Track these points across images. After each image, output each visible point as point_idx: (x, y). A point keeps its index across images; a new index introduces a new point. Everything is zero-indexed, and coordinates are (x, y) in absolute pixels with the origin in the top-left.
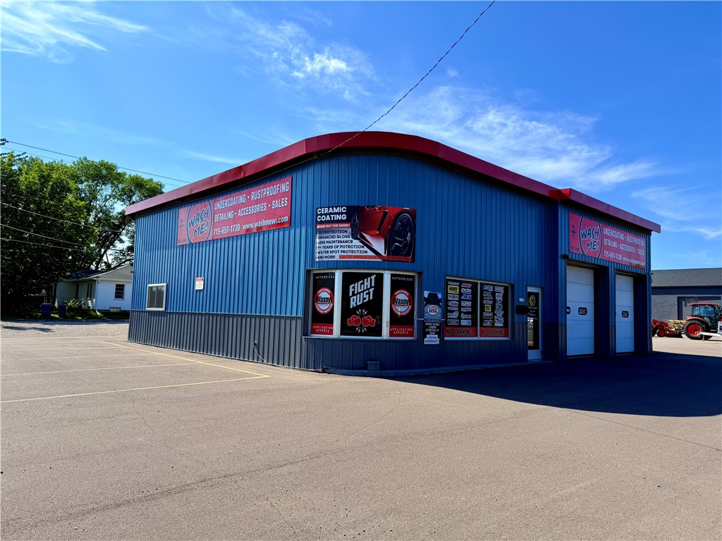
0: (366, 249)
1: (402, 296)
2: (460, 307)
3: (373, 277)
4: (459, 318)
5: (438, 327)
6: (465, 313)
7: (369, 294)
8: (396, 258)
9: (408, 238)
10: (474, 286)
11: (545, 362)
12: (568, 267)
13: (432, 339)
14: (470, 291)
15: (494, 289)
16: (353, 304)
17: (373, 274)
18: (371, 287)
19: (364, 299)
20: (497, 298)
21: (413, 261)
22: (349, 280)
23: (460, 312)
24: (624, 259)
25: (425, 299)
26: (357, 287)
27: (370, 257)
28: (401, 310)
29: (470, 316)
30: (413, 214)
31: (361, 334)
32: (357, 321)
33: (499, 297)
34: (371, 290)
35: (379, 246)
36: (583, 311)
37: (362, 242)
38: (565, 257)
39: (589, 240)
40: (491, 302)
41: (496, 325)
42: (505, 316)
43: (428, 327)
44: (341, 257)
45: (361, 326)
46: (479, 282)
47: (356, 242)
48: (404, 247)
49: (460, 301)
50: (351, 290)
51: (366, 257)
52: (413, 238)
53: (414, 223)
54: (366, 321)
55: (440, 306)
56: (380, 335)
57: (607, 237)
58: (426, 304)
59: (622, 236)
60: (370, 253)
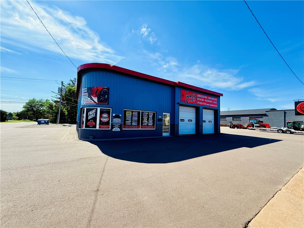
0: (92, 100)
1: (105, 115)
2: (132, 119)
3: (95, 110)
4: (132, 123)
5: (119, 125)
6: (134, 121)
7: (93, 115)
8: (101, 103)
9: (106, 97)
10: (139, 113)
11: (171, 136)
12: (180, 106)
13: (116, 129)
14: (137, 114)
15: (148, 113)
16: (89, 118)
17: (95, 109)
18: (94, 113)
19: (92, 116)
20: (149, 116)
21: (108, 104)
22: (88, 110)
23: (132, 121)
24: (207, 104)
25: (113, 116)
26: (90, 113)
27: (93, 103)
28: (105, 120)
29: (137, 122)
30: (108, 89)
31: (91, 128)
32: (90, 124)
33: (151, 116)
34: (94, 114)
35: (96, 99)
36: (190, 121)
37: (91, 98)
38: (178, 103)
39: (190, 98)
40: (147, 118)
41: (149, 125)
42: (154, 122)
43: (114, 125)
44: (86, 103)
45: (91, 125)
46: (141, 111)
47: (89, 99)
48: (104, 100)
49: (132, 117)
50: (89, 114)
51: (91, 103)
52: (108, 97)
53: (109, 92)
54: (92, 124)
55: (120, 119)
56: (96, 128)
57: (199, 97)
58: (114, 118)
59: (206, 97)
60: (93, 102)
